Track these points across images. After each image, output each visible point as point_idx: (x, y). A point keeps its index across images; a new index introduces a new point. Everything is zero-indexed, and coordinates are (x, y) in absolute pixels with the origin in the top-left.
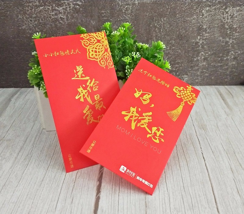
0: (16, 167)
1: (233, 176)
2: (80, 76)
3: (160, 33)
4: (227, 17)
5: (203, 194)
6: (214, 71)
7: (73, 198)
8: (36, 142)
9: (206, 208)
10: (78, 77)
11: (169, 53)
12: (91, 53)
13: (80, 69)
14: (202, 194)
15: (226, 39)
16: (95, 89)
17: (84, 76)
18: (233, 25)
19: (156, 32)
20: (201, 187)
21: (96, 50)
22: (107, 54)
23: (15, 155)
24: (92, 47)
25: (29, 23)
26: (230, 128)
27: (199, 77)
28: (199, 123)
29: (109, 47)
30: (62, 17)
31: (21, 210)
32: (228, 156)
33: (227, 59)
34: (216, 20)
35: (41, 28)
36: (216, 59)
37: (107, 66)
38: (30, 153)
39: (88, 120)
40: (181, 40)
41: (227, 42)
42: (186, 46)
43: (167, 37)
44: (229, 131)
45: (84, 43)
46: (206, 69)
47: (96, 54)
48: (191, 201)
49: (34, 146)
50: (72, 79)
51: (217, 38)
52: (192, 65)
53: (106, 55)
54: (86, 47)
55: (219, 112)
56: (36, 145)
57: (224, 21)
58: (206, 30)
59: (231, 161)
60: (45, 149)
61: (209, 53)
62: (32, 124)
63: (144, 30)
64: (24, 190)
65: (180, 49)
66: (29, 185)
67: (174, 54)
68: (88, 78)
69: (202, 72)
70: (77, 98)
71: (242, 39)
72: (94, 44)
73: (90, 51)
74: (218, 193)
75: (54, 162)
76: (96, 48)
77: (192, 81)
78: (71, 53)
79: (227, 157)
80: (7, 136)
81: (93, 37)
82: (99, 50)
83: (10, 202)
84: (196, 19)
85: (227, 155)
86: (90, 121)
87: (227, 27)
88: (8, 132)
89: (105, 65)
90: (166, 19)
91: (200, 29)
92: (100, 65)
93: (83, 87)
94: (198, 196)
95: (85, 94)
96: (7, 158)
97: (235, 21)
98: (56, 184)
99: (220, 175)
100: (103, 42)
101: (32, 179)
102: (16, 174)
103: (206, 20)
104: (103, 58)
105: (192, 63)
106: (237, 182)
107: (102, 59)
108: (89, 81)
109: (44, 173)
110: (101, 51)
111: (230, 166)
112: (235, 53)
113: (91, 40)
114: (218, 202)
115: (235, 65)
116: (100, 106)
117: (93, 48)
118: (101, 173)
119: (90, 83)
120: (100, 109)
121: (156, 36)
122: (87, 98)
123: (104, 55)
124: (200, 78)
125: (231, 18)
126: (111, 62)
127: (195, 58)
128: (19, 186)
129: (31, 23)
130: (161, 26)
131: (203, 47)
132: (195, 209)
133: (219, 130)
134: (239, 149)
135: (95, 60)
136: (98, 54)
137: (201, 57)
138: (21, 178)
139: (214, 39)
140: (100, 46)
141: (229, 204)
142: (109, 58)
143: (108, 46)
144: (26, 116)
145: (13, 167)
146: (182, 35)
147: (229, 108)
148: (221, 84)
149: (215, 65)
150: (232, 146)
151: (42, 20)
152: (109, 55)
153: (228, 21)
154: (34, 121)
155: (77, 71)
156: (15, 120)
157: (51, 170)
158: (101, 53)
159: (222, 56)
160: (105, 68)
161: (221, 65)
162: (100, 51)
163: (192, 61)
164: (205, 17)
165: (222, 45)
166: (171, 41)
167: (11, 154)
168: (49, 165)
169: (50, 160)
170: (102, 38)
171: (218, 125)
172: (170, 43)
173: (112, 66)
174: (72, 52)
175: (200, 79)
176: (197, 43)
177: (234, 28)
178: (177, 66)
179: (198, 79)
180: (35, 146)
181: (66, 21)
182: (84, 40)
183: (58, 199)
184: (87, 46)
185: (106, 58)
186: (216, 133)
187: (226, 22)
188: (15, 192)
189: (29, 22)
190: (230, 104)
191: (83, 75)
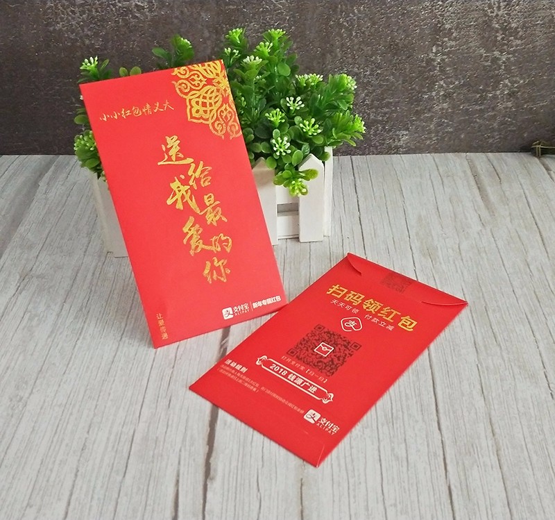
0: (60, 334)
1: (476, 360)
2: (174, 158)
3: (351, 39)
4: (497, 5)
5: (415, 394)
6: (464, 121)
7: (171, 397)
8: (95, 281)
9: (417, 421)
10: (170, 159)
11: (369, 82)
12: (196, 107)
13: (173, 143)
14: (413, 394)
15: (495, 53)
16: (204, 182)
17: (183, 156)
18: (510, 23)
19: (341, 36)
20: (411, 380)
21: (205, 101)
22: (228, 108)
23: (57, 308)
24: (197, 96)
25: (70, 18)
26: (484, 255)
27: (433, 135)
28: (422, 242)
29: (230, 93)
30: (139, 4)
31: (76, 419)
32: (472, 317)
33: (495, 97)
34: (473, 11)
35: (94, 28)
36: (470, 95)
37: (227, 135)
38: (85, 305)
39: (193, 247)
40: (396, 54)
41: (495, 60)
42: (405, 69)
43: (365, 48)
44: (481, 263)
45: (180, 87)
46: (449, 118)
47: (205, 109)
48: (390, 408)
49: (91, 291)
50: (159, 164)
51: (475, 51)
52: (419, 108)
53: (226, 109)
54: (184, 96)
55: (466, 219)
56: (97, 288)
57: (492, 12)
58: (450, 32)
59: (477, 328)
60: (114, 296)
61: (457, 83)
62: (85, 241)
63: (317, 32)
64: (77, 380)
65: (393, 74)
66: (86, 372)
67: (380, 86)
68: (189, 160)
69: (439, 124)
70: (169, 202)
71: (527, 53)
72: (201, 89)
73: (193, 103)
74: (443, 393)
75: (132, 325)
76: (204, 98)
77: (419, 142)
78: (155, 111)
79: (470, 318)
80: (38, 267)
81: (198, 73)
82: (211, 101)
83: (54, 404)
84: (430, 9)
85: (470, 315)
86: (197, 247)
87: (497, 26)
88: (39, 258)
89: (224, 132)
90: (364, 7)
91: (437, 30)
92: (214, 132)
93: (180, 180)
94: (404, 399)
95: (185, 193)
96: (42, 315)
97: (515, 12)
98: (139, 369)
99: (452, 356)
100: (219, 83)
101: (91, 358)
102: (62, 347)
103: (452, 11)
104: (219, 116)
105: (418, 105)
106: (483, 372)
107: (217, 119)
108: (193, 166)
109: (115, 347)
110: (215, 103)
111: (474, 338)
112: (513, 83)
113: (193, 80)
114: (441, 411)
115: (511, 108)
116: (215, 216)
117: (199, 97)
118: (222, 350)
119: (195, 171)
120: (215, 224)
121: (342, 45)
122: (189, 202)
123: (222, 111)
124: (435, 136)
125: (506, 6)
126: (236, 124)
127: (425, 93)
128: (69, 374)
129: (73, 18)
130: (352, 25)
131: (442, 71)
132: (397, 423)
133: (462, 260)
134: (496, 301)
135: (204, 122)
136: (208, 108)
137: (439, 92)
138: (71, 358)
139: (467, 53)
140: (212, 93)
141: (461, 415)
142: (231, 117)
143: (229, 91)
144: (72, 224)
145: (54, 335)
146: (397, 45)
147: (488, 209)
148: (480, 150)
149: (467, 110)
150: (483, 294)
151: (97, 11)
152: (231, 110)
153: (500, 13)
154: (89, 234)
155: (169, 147)
156: (49, 232)
157: (127, 341)
158: (215, 108)
159: (483, 91)
160: (223, 137)
161: (481, 109)
162: (213, 103)
163: (419, 100)
164: (448, 3)
165: (484, 66)
166: (374, 58)
167: (49, 306)
168: (124, 331)
169: (125, 320)
170: (217, 75)
171: (461, 248)
172: (372, 62)
173: (237, 132)
174: (157, 108)
175: (434, 139)
176: (430, 61)
177: (511, 28)
178: (386, 110)
179: (430, 139)
180: (93, 289)
181: (147, 13)
182: (180, 81)
183: (144, 398)
184: (186, 94)
185: (226, 116)
186: (456, 265)
187: (495, 14)
188: (62, 383)
189: (68, 14)
190: (493, 198)
191: (181, 155)
